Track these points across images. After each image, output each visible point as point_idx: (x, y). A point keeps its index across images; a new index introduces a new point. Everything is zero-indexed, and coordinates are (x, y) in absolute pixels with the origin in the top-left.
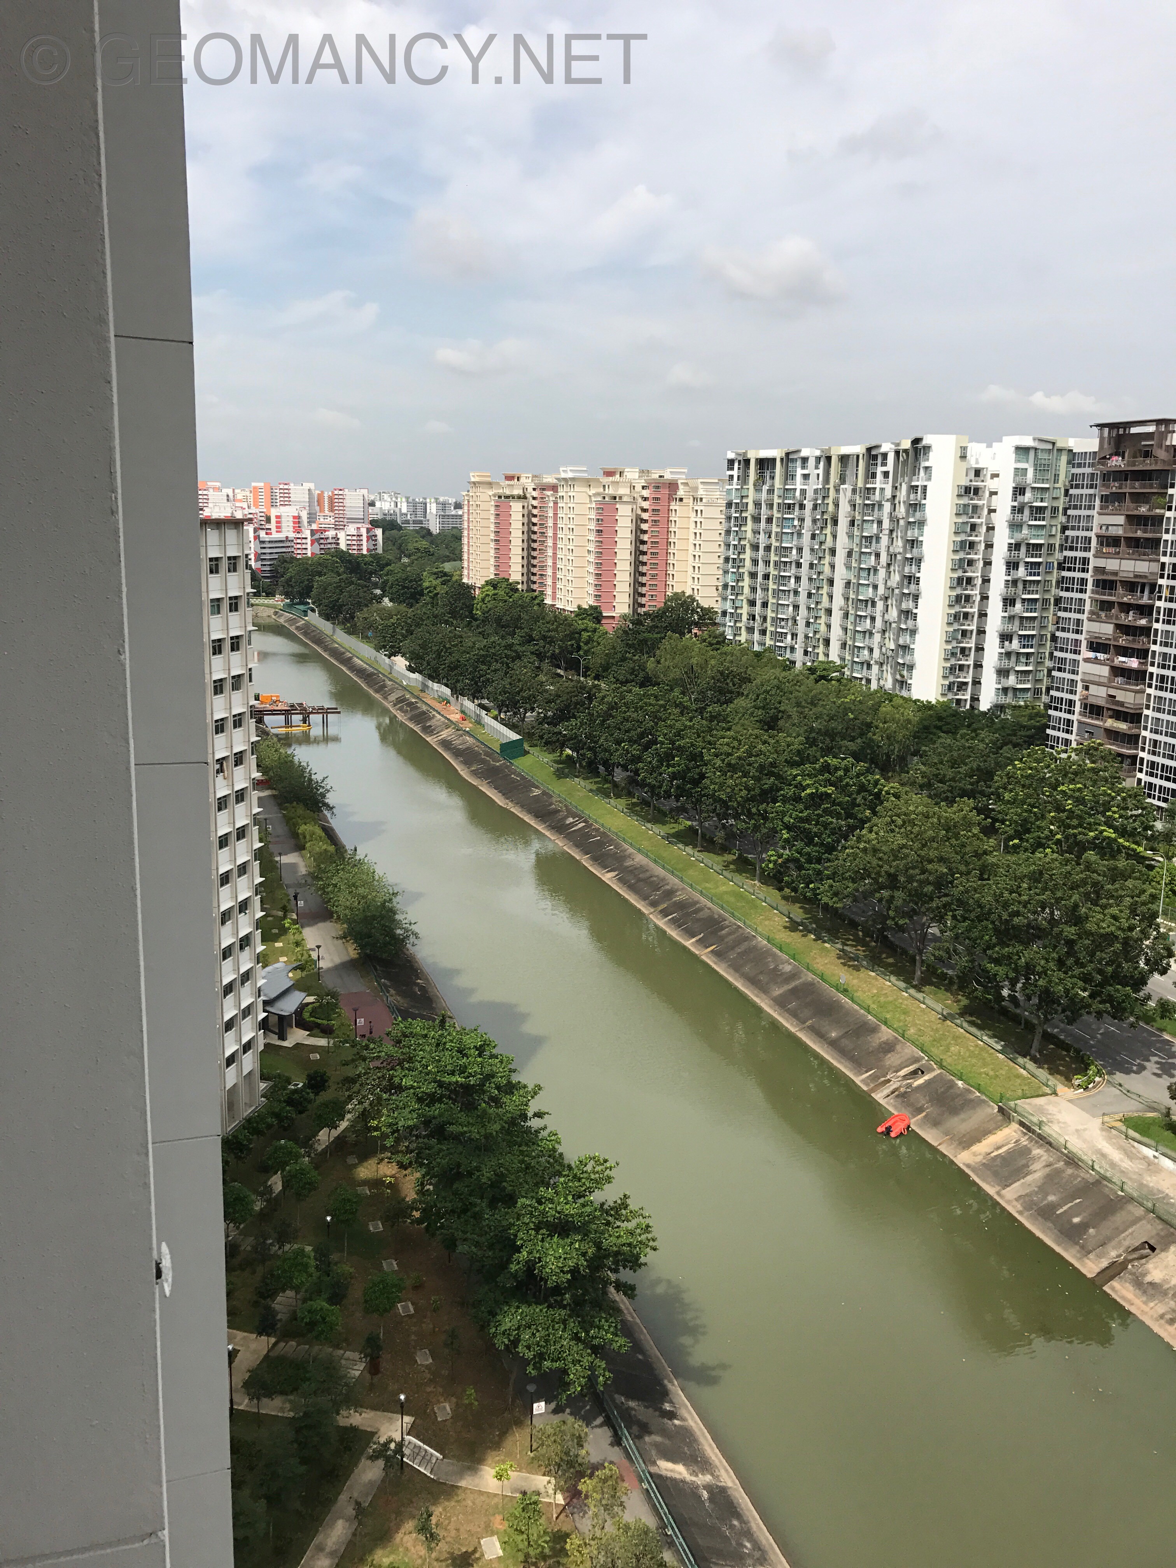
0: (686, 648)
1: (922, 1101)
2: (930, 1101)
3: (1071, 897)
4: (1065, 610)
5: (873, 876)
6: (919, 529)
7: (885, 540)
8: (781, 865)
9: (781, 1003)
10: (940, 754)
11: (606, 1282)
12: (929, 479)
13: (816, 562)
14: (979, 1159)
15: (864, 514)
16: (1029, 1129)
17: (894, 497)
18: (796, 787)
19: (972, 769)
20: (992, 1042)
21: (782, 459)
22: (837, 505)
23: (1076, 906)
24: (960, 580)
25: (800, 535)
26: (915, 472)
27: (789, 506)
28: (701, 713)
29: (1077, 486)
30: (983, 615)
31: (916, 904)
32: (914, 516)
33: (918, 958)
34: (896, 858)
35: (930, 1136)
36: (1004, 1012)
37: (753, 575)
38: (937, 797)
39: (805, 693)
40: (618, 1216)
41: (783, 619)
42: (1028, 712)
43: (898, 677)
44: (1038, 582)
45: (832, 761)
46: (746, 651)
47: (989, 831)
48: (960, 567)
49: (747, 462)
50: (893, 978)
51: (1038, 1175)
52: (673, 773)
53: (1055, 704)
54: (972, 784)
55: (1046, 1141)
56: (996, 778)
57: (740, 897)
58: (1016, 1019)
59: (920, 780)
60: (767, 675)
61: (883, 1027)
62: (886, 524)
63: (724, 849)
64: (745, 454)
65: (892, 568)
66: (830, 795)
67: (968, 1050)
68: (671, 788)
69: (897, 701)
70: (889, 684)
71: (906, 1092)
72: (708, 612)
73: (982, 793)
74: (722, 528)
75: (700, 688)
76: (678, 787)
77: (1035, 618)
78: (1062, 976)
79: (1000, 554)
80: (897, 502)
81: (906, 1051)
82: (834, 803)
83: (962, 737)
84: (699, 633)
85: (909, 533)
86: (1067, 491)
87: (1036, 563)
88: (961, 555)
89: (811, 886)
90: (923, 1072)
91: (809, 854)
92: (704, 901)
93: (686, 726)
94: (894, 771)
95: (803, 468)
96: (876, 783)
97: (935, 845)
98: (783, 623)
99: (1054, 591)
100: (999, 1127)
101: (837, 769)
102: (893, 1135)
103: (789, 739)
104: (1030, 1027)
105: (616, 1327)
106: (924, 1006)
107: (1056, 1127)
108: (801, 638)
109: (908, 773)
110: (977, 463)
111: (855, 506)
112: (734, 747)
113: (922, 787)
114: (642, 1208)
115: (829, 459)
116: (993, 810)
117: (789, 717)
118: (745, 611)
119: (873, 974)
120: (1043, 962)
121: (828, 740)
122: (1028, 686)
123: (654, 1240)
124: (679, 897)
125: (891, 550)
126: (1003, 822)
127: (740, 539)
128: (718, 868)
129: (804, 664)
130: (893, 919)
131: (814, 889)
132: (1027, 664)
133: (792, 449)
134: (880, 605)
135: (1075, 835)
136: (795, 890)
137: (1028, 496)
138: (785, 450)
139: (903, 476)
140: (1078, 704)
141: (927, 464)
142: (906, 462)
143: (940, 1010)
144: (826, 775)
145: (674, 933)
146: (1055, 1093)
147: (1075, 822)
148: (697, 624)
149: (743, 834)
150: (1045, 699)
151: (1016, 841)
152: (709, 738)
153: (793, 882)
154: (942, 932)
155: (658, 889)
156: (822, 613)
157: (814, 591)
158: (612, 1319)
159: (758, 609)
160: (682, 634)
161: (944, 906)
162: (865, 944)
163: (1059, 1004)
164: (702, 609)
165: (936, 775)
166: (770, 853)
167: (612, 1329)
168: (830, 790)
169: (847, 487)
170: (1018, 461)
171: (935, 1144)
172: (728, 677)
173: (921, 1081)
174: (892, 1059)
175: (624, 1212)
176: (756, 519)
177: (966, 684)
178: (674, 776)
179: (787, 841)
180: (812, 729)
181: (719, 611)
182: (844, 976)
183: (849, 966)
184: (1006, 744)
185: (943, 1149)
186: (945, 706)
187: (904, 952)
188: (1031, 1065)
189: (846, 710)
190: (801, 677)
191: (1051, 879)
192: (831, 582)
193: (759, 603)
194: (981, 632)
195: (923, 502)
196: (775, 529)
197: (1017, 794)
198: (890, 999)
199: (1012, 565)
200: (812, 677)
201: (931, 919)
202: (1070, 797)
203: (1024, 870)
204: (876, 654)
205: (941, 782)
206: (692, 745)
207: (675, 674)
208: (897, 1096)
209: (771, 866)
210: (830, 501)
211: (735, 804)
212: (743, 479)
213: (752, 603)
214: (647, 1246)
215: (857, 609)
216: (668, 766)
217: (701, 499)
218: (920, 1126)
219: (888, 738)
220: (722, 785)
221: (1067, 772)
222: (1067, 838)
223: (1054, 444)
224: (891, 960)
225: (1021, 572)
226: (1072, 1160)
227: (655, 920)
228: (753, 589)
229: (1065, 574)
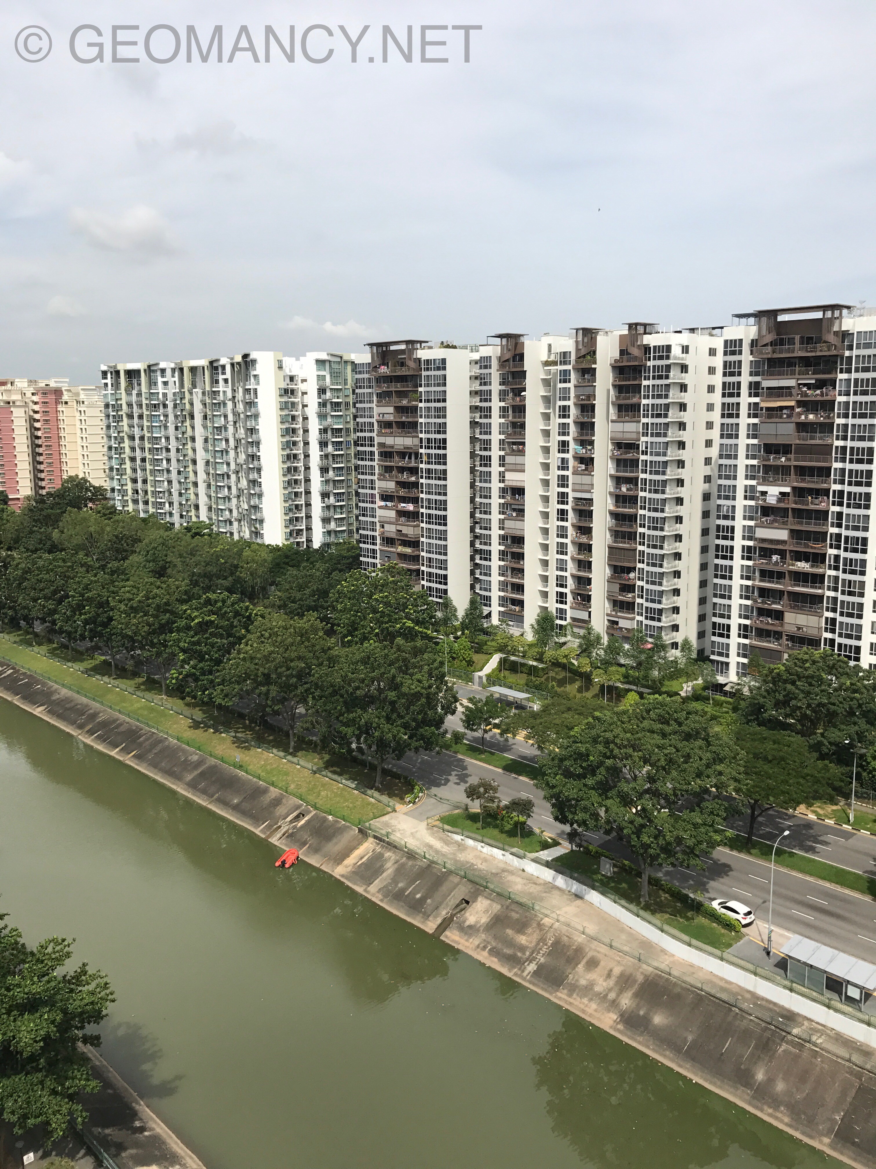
0: (85, 519)
1: (306, 836)
2: (311, 835)
3: (390, 671)
4: (363, 473)
5: (252, 677)
6: (255, 420)
7: (231, 429)
8: (182, 680)
9: (192, 785)
10: (290, 582)
11: (75, 1039)
12: (258, 384)
13: (181, 447)
14: (349, 869)
15: (213, 411)
16: (380, 840)
17: (234, 397)
18: (186, 619)
19: (313, 590)
20: (349, 783)
21: (145, 370)
22: (192, 404)
23: (394, 677)
24: (288, 457)
25: (166, 427)
26: (247, 378)
27: (155, 406)
28: (103, 570)
29: (360, 387)
30: (307, 480)
31: (286, 693)
32: (250, 411)
33: (291, 732)
34: (268, 661)
35: (314, 861)
36: (355, 760)
37: (133, 459)
38: (291, 614)
39: (184, 546)
40: (79, 983)
41: (161, 492)
42: (346, 546)
43: (253, 529)
44: (342, 455)
45: (212, 596)
46: (134, 518)
47: (330, 633)
48: (287, 447)
49: (118, 373)
50: (275, 751)
51: (390, 871)
52: (85, 619)
53: (364, 539)
54: (314, 601)
55: (392, 846)
56: (331, 595)
57: (152, 710)
58: (363, 764)
59: (278, 603)
60: (153, 535)
61: (272, 788)
62: (230, 417)
63: (135, 674)
64: (115, 367)
65: (239, 450)
66: (213, 621)
67: (333, 792)
68: (85, 631)
69: (254, 547)
70: (247, 535)
71: (293, 833)
72: (99, 490)
73: (322, 607)
74: (104, 425)
75: (99, 551)
76: (91, 630)
77: (343, 480)
78: (390, 727)
79: (314, 437)
80: (236, 401)
81: (290, 802)
82: (217, 627)
83: (304, 568)
84: (93, 507)
85: (248, 423)
86: (354, 391)
87: (339, 442)
88: (288, 438)
89: (207, 693)
90: (303, 815)
91: (202, 668)
92: (122, 717)
93: (92, 581)
94: (259, 598)
95: (163, 376)
96: (247, 608)
97: (294, 648)
98: (161, 495)
99: (353, 461)
100: (360, 843)
101: (216, 602)
102: (287, 866)
103: (177, 583)
104: (373, 768)
105: (87, 1073)
106: (299, 767)
107: (398, 835)
108: (176, 505)
109: (268, 598)
110: (290, 371)
111: (205, 404)
112: (134, 594)
113: (280, 607)
114: (99, 971)
115: (181, 370)
116: (331, 618)
117: (175, 566)
118: (129, 487)
119: (260, 750)
120: (377, 720)
121: (207, 581)
122: (344, 528)
123: (112, 994)
124: (101, 718)
125: (237, 436)
126: (339, 625)
127: (119, 432)
128: (130, 690)
129: (181, 525)
130: (271, 707)
131: (209, 695)
132: (341, 513)
133: (152, 363)
134: (233, 477)
135: (387, 628)
136: (194, 697)
137: (328, 395)
138: (147, 363)
139: (239, 382)
140: (378, 538)
141: (255, 373)
142: (239, 372)
143: (310, 767)
144: (209, 607)
145: (100, 747)
146: (394, 810)
147: (386, 619)
148: (91, 500)
149: (148, 660)
150: (356, 536)
151: (349, 638)
152: (112, 588)
153: (192, 691)
154: (307, 710)
155: (83, 715)
156: (190, 486)
157: (182, 469)
158: (83, 1068)
159: (140, 484)
160: (80, 508)
161: (306, 691)
162: (251, 729)
163: (390, 747)
164: (94, 487)
165: (289, 598)
166: (173, 672)
167: (84, 1076)
168: (213, 618)
169: (198, 391)
170: (318, 370)
171: (318, 866)
172: (122, 539)
173: (303, 822)
174: (281, 810)
175: (83, 978)
176: (130, 416)
177: (302, 530)
178: (86, 622)
179: (183, 661)
180: (194, 574)
181: (109, 488)
182: (238, 756)
183: (242, 748)
184: (334, 570)
185: (324, 868)
186: (289, 548)
187: (281, 730)
188: (376, 794)
189: (218, 557)
190: (180, 535)
191: (376, 661)
192: (194, 462)
193: (140, 480)
194: (308, 493)
195: (256, 400)
196: (146, 423)
197: (346, 605)
198: (274, 766)
199: (323, 444)
200: (189, 534)
201: (297, 702)
202: (381, 602)
203: (358, 657)
204: (235, 513)
205: (293, 602)
206: (99, 596)
207: (77, 540)
208: (287, 837)
209: (174, 681)
210: (186, 401)
211: (140, 638)
212: (116, 385)
213: (135, 481)
214: (107, 1000)
215: (217, 481)
216: (81, 614)
217: (83, 402)
218: (305, 855)
219: (251, 574)
220: (127, 624)
221: (376, 586)
222: (382, 631)
223: (341, 357)
224: (271, 738)
225: (330, 449)
226: (411, 855)
227: (83, 739)
228: (134, 470)
229: (360, 448)
